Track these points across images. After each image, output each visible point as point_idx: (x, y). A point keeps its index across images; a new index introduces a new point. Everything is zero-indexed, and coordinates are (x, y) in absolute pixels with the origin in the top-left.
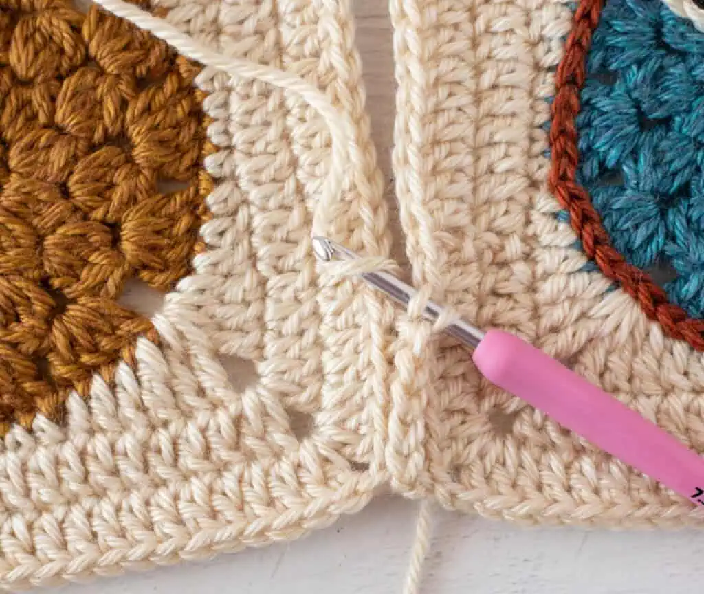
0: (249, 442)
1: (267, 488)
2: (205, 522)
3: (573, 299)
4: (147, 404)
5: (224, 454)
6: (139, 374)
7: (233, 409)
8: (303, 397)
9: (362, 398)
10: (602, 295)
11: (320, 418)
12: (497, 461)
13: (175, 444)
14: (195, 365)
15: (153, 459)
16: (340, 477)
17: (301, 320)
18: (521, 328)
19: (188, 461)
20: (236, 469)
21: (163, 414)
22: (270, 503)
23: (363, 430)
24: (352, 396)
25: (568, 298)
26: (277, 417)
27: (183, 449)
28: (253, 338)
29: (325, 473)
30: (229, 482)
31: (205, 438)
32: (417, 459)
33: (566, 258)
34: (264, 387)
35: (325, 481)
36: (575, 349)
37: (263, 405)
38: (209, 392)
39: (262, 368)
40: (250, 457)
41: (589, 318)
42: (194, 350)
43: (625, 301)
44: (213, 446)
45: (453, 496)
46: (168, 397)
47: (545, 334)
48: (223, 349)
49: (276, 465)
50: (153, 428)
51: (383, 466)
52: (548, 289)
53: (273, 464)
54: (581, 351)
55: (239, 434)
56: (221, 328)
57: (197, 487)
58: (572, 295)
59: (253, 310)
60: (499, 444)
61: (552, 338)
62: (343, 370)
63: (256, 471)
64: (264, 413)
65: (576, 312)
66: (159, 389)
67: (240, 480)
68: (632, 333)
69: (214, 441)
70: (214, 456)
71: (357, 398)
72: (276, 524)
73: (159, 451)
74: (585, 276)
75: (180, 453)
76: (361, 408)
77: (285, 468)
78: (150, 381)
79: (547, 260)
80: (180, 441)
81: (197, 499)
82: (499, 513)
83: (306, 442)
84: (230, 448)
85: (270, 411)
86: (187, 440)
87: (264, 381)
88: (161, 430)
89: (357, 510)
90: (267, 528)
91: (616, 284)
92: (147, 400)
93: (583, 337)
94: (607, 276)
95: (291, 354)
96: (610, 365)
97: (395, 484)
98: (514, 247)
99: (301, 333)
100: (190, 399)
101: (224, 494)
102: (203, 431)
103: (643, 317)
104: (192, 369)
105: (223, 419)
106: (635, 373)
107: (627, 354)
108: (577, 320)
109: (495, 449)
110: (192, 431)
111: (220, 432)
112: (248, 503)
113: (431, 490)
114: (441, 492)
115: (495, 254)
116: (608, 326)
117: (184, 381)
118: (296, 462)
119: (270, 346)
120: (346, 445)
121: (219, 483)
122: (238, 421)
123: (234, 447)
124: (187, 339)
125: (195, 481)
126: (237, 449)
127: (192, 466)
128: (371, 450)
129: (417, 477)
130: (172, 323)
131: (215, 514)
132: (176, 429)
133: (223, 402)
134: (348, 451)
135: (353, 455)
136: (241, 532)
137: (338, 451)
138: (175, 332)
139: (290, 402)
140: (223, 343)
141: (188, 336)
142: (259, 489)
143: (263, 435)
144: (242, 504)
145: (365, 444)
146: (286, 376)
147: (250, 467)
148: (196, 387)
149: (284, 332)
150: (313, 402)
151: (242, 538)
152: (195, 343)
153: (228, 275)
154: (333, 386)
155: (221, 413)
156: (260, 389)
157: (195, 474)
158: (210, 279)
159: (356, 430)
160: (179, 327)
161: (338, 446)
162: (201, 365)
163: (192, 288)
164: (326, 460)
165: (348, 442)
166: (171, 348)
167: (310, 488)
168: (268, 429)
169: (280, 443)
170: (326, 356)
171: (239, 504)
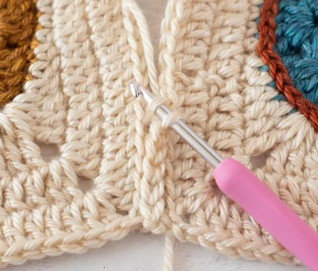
0: (52, 191)
1: (62, 220)
2: (19, 238)
3: (268, 116)
5: (35, 198)
7: (43, 171)
9: (127, 169)
10: (285, 116)
11: (97, 180)
12: (214, 211)
13: (4, 192)
14: (20, 144)
16: (109, 217)
18: (234, 131)
19: (12, 202)
20: (42, 208)
22: (64, 228)
23: (126, 188)
24: (121, 167)
25: (265, 116)
26: (70, 177)
27: (9, 195)
28: (59, 131)
29: (99, 214)
30: (37, 215)
31: (24, 189)
32: (160, 206)
33: (265, 92)
34: (64, 158)
35: (100, 218)
36: (267, 147)
37: (62, 169)
38: (28, 161)
39: (63, 148)
40: (52, 201)
41: (278, 129)
42: (21, 135)
43: (302, 118)
44: (29, 193)
45: (184, 231)
47: (249, 138)
48: (39, 137)
49: (68, 207)
51: (138, 213)
52: (251, 111)
53: (66, 206)
54: (271, 150)
55: (46, 187)
56: (38, 124)
57: (16, 218)
58: (267, 114)
59: (60, 115)
61: (252, 140)
62: (116, 151)
63: (55, 209)
64: (63, 175)
65: (270, 124)
67: (44, 214)
68: (304, 140)
69: (29, 189)
70: (28, 201)
71: (124, 169)
72: (65, 239)
74: (277, 103)
75: (6, 197)
76: (126, 176)
77: (74, 208)
79: (251, 92)
80: (7, 190)
81: (15, 224)
82: (213, 244)
83: (88, 194)
84: (38, 195)
86: (12, 189)
87: (64, 155)
89: (119, 238)
90: (60, 242)
91: (296, 108)
93: (273, 141)
94: (290, 103)
95: (83, 140)
96: (290, 159)
97: (146, 224)
98: (231, 85)
99: (90, 129)
100: (17, 164)
101: (33, 222)
102: (23, 184)
103: (312, 131)
104: (18, 147)
105: (37, 176)
106: (307, 165)
107: (301, 153)
108: (270, 130)
109: (211, 205)
110: (16, 184)
111: (33, 184)
112: (48, 228)
113: (168, 228)
114: (176, 229)
115: (219, 89)
116: (289, 134)
117: (13, 153)
118: (81, 205)
119: (70, 135)
120: (114, 197)
121: (30, 215)
122: (46, 178)
123: (42, 195)
124: (17, 128)
125: (14, 214)
126: (44, 196)
127: (13, 205)
128: (131, 202)
129: (160, 218)
130: (8, 118)
131: (26, 234)
132: (5, 183)
133: (36, 168)
134: (115, 201)
135: (119, 204)
136: (42, 245)
137: (109, 200)
138: (10, 124)
139: (80, 168)
140: (39, 133)
141: (17, 126)
142: (55, 219)
143: (61, 188)
144: (45, 229)
145: (127, 197)
146: (79, 153)
147: (50, 207)
148: (20, 157)
149: (79, 127)
150: (94, 170)
151: (42, 249)
152: (23, 131)
153: (46, 95)
154: (109, 160)
155: (35, 172)
156: (61, 160)
157: (15, 210)
158: (34, 96)
159: (122, 188)
160: (13, 120)
161: (109, 197)
162: (24, 144)
163: (23, 100)
164: (101, 205)
165: (116, 195)
166: (6, 134)
167: (89, 222)
168: (65, 185)
169: (72, 193)
170: (105, 142)
171: (42, 229)
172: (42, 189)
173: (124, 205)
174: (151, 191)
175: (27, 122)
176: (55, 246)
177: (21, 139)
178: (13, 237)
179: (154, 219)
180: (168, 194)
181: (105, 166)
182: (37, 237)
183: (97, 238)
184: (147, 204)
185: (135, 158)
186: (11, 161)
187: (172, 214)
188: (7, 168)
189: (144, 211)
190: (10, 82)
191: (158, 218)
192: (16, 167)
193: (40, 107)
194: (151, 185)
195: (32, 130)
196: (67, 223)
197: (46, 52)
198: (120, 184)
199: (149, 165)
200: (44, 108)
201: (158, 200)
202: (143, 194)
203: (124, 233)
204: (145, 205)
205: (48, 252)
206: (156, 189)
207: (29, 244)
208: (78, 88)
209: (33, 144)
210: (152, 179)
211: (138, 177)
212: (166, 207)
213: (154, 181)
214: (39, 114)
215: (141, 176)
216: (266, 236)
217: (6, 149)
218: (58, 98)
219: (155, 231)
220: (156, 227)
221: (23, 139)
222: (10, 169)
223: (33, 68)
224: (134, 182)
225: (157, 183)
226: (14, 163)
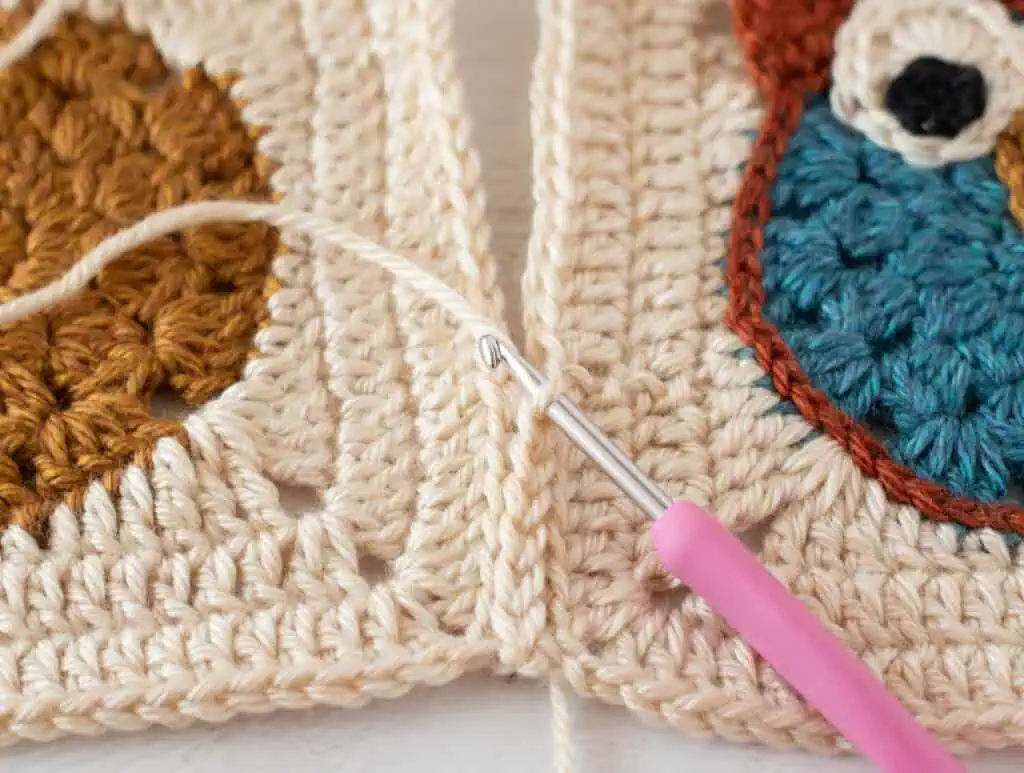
0: (301, 578)
1: (316, 635)
2: (221, 665)
3: (761, 448)
4: (163, 521)
5: (261, 589)
6: (155, 480)
7: (282, 535)
8: (384, 533)
9: (465, 542)
10: (798, 444)
11: (400, 563)
12: (655, 638)
13: (194, 575)
14: (234, 482)
15: (161, 590)
16: (423, 637)
17: (391, 445)
18: (691, 481)
19: (212, 593)
20: (275, 611)
21: (182, 536)
22: (321, 653)
23: (462, 581)
24: (453, 537)
25: (754, 446)
26: (342, 550)
27: (205, 580)
28: (320, 457)
29: (401, 630)
30: (263, 621)
31: (239, 569)
32: (537, 616)
33: (750, 398)
34: (332, 514)
35: (403, 639)
36: (764, 511)
37: (326, 531)
38: (254, 516)
39: (329, 495)
40: (300, 597)
41: (784, 473)
42: (235, 460)
43: (833, 447)
44: (248, 578)
45: (589, 673)
46: (192, 515)
47: (722, 493)
48: (275, 469)
49: (332, 611)
50: (166, 554)
51: (487, 630)
52: (724, 439)
53: (328, 610)
54: (771, 519)
55: (286, 570)
56: (273, 443)
57: (217, 625)
58: (759, 441)
59: (324, 428)
60: (658, 617)
61: (732, 497)
62: (444, 505)
63: (303, 614)
64: (326, 546)
65: (767, 462)
66: (181, 502)
67: (278, 622)
68: (842, 494)
69: (249, 569)
70: (248, 592)
71: (458, 544)
72: (321, 675)
73: (170, 582)
74: (778, 419)
75: (200, 585)
76: (462, 557)
77: (346, 614)
78: (169, 488)
79: (722, 402)
80: (204, 569)
81: (214, 639)
82: (656, 704)
83: (380, 587)
84: (268, 582)
85: (335, 543)
86: (213, 569)
87: (332, 508)
88: (178, 555)
89: (442, 681)
90: (309, 679)
91: (820, 428)
92: (163, 514)
93: (776, 500)
94: (807, 418)
95: (375, 481)
96: (814, 534)
97: (506, 654)
98: (679, 389)
99: (389, 461)
100: (226, 520)
101: (253, 635)
102: (237, 560)
103: (856, 473)
104: (230, 486)
105: (267, 546)
106: (849, 547)
107: (837, 521)
108: (766, 477)
109: (649, 626)
110: (222, 560)
111: (259, 559)
112: (286, 651)
113: (555, 665)
114: (572, 668)
115: (653, 400)
116: (810, 482)
117: (216, 495)
118: (362, 609)
119: (345, 469)
120: (436, 598)
121: (248, 623)
122: (287, 552)
123: (276, 582)
124: (226, 447)
125: (215, 618)
126: (281, 585)
127: (213, 601)
128: (471, 610)
129: (536, 641)
130: (210, 425)
131: (238, 659)
132: (199, 555)
133: (270, 528)
134: (437, 606)
135: (444, 613)
136: (269, 682)
137: (423, 604)
138: (212, 437)
139: (363, 537)
140: (276, 461)
141: (229, 443)
142: (303, 633)
143: (322, 573)
144: (278, 651)
145: (464, 600)
146: (364, 506)
147: (295, 608)
148: (233, 507)
149: (364, 456)
150: (395, 543)
151: (270, 690)
152: (238, 452)
153: (290, 389)
154: (428, 523)
155: (264, 537)
156: (325, 516)
157: (218, 611)
158: (266, 388)
159: (454, 580)
160: (218, 429)
161: (424, 597)
162: (244, 480)
163: (243, 394)
164: (405, 613)
165: (440, 593)
166: (203, 459)
167: (378, 645)
168: (329, 566)
169: (343, 584)
170: (423, 488)
171: (273, 652)
172: (279, 571)
173: (456, 615)
174: (518, 585)
175: (252, 436)
176: (298, 686)
177: (235, 469)
178: (208, 662)
179: (522, 643)
180: (555, 594)
181: (418, 535)
182: (260, 663)
183: (391, 675)
184: (510, 612)
185: (484, 521)
186: (215, 513)
187: (562, 635)
188: (203, 527)
189: (501, 626)
190: (215, 360)
191: (531, 643)
192: (223, 525)
193: (279, 411)
194: (518, 573)
195: (261, 454)
196: (326, 642)
197: (293, 306)
198: (449, 572)
199: (513, 530)
200: (287, 411)
201: (533, 604)
202: (500, 593)
203: (453, 673)
204: (504, 614)
205: (282, 699)
206: (526, 581)
207: (242, 678)
208: (357, 385)
209: (260, 479)
210: (517, 559)
211: (488, 559)
212: (549, 620)
213: (521, 565)
214: (274, 424)
215: (495, 556)
216: (772, 691)
217: (202, 488)
218: (315, 398)
219: (527, 670)
220: (528, 661)
221: (241, 470)
222: (210, 527)
223: (263, 337)
224: (478, 570)
225: (530, 570)
226: (220, 517)
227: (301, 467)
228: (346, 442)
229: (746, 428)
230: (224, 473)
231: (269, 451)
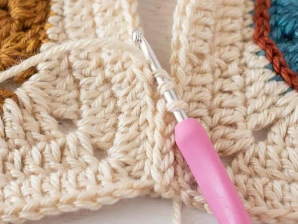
0: (69, 159)
1: (77, 182)
2: (36, 196)
3: (267, 95)
4: (8, 135)
5: (52, 164)
6: (4, 117)
7: (60, 141)
8: (103, 139)
9: (140, 140)
10: (283, 94)
11: (111, 150)
13: (23, 159)
14: (38, 118)
15: (8, 165)
16: (122, 181)
17: (103, 100)
18: (236, 109)
19: (30, 167)
20: (59, 173)
21: (17, 142)
22: (79, 189)
23: (138, 158)
24: (135, 138)
25: (264, 94)
26: (86, 147)
27: (28, 161)
28: (74, 107)
29: (113, 178)
30: (54, 177)
31: (42, 156)
32: (170, 172)
33: (263, 73)
34: (81, 131)
35: (114, 181)
36: (267, 122)
37: (78, 140)
38: (48, 133)
39: (79, 123)
40: (69, 167)
41: (277, 106)
42: (38, 108)
44: (47, 160)
45: (191, 198)
46: (22, 132)
47: (250, 114)
48: (55, 112)
49: (83, 172)
50: (10, 150)
51: (150, 177)
52: (252, 91)
53: (81, 171)
54: (271, 125)
55: (62, 156)
56: (53, 101)
57: (34, 180)
58: (267, 92)
59: (74, 93)
61: (254, 116)
62: (129, 125)
63: (71, 174)
64: (79, 145)
65: (269, 102)
66: (16, 127)
67: (61, 177)
69: (47, 155)
70: (46, 166)
71: (137, 140)
72: (79, 197)
73: (13, 162)
74: (275, 82)
75: (26, 163)
76: (138, 146)
77: (89, 173)
78: (11, 121)
79: (251, 75)
80: (27, 156)
81: (33, 185)
83: (103, 161)
84: (55, 161)
85: (83, 144)
86: (31, 156)
87: (80, 128)
88: (16, 150)
91: (292, 88)
92: (9, 132)
93: (273, 117)
94: (287, 83)
95: (99, 115)
96: (289, 132)
97: (157, 188)
98: (233, 68)
99: (104, 106)
100: (36, 135)
101: (50, 183)
102: (42, 151)
105: (54, 146)
108: (269, 108)
110: (35, 152)
111: (51, 152)
112: (65, 189)
115: (222, 72)
116: (288, 110)
117: (32, 124)
118: (96, 170)
119: (85, 111)
120: (127, 165)
121: (47, 178)
122: (63, 148)
123: (59, 161)
124: (35, 103)
125: (33, 177)
126: (60, 162)
127: (32, 170)
128: (142, 169)
129: (170, 183)
130: (27, 93)
131: (43, 193)
132: (25, 150)
133: (54, 138)
134: (128, 168)
135: (131, 171)
136: (58, 201)
137: (123, 167)
138: (28, 99)
139: (95, 140)
140: (56, 109)
141: (35, 101)
142: (71, 181)
143: (78, 157)
144: (61, 189)
145: (139, 165)
146: (95, 127)
147: (67, 171)
148: (38, 129)
149: (92, 105)
150: (108, 142)
151: (58, 205)
152: (40, 105)
154: (122, 133)
155: (53, 143)
156: (78, 133)
157: (33, 173)
158: (48, 76)
159: (134, 157)
160: (31, 95)
161: (123, 165)
162: (42, 117)
163: (38, 79)
164: (114, 171)
165: (128, 163)
166: (24, 108)
168: (81, 154)
169: (87, 161)
170: (120, 117)
171: (59, 189)
172: (59, 156)
173: (137, 171)
174: (163, 159)
175: (45, 98)
176: (70, 202)
177: (39, 113)
178: (30, 195)
179: (164, 183)
180: (177, 163)
181: (119, 138)
182: (53, 194)
184: (159, 169)
185: (148, 131)
186: (31, 132)
187: (180, 180)
188: (26, 138)
189: (155, 175)
191: (168, 183)
192: (35, 137)
193: (55, 86)
194: (163, 154)
195: (48, 105)
196: (82, 184)
197: (58, 34)
198: (133, 153)
199: (160, 135)
200: (58, 86)
201: (169, 167)
202: (155, 161)
204: (156, 170)
206: (166, 157)
207: (45, 201)
209: (50, 117)
210: (163, 148)
211: (150, 147)
212: (175, 174)
213: (165, 150)
214: (54, 92)
215: (153, 145)
216: (270, 201)
217: (25, 121)
220: (167, 192)
221: (41, 113)
222: (29, 138)
224: (145, 152)
225: (168, 152)
226: (33, 133)
227: (67, 111)
228: (84, 99)
229: (261, 86)
230: (34, 114)
231: (53, 104)
